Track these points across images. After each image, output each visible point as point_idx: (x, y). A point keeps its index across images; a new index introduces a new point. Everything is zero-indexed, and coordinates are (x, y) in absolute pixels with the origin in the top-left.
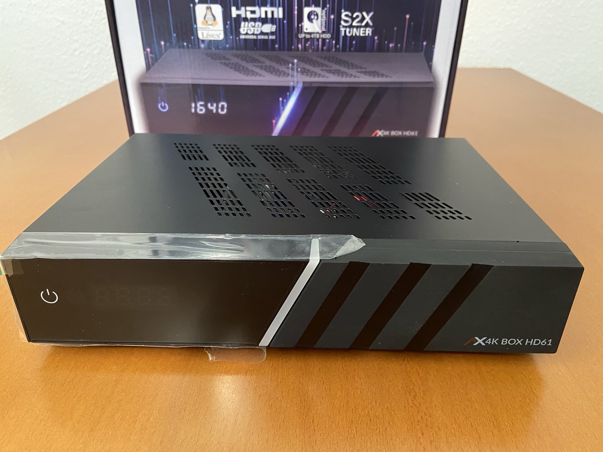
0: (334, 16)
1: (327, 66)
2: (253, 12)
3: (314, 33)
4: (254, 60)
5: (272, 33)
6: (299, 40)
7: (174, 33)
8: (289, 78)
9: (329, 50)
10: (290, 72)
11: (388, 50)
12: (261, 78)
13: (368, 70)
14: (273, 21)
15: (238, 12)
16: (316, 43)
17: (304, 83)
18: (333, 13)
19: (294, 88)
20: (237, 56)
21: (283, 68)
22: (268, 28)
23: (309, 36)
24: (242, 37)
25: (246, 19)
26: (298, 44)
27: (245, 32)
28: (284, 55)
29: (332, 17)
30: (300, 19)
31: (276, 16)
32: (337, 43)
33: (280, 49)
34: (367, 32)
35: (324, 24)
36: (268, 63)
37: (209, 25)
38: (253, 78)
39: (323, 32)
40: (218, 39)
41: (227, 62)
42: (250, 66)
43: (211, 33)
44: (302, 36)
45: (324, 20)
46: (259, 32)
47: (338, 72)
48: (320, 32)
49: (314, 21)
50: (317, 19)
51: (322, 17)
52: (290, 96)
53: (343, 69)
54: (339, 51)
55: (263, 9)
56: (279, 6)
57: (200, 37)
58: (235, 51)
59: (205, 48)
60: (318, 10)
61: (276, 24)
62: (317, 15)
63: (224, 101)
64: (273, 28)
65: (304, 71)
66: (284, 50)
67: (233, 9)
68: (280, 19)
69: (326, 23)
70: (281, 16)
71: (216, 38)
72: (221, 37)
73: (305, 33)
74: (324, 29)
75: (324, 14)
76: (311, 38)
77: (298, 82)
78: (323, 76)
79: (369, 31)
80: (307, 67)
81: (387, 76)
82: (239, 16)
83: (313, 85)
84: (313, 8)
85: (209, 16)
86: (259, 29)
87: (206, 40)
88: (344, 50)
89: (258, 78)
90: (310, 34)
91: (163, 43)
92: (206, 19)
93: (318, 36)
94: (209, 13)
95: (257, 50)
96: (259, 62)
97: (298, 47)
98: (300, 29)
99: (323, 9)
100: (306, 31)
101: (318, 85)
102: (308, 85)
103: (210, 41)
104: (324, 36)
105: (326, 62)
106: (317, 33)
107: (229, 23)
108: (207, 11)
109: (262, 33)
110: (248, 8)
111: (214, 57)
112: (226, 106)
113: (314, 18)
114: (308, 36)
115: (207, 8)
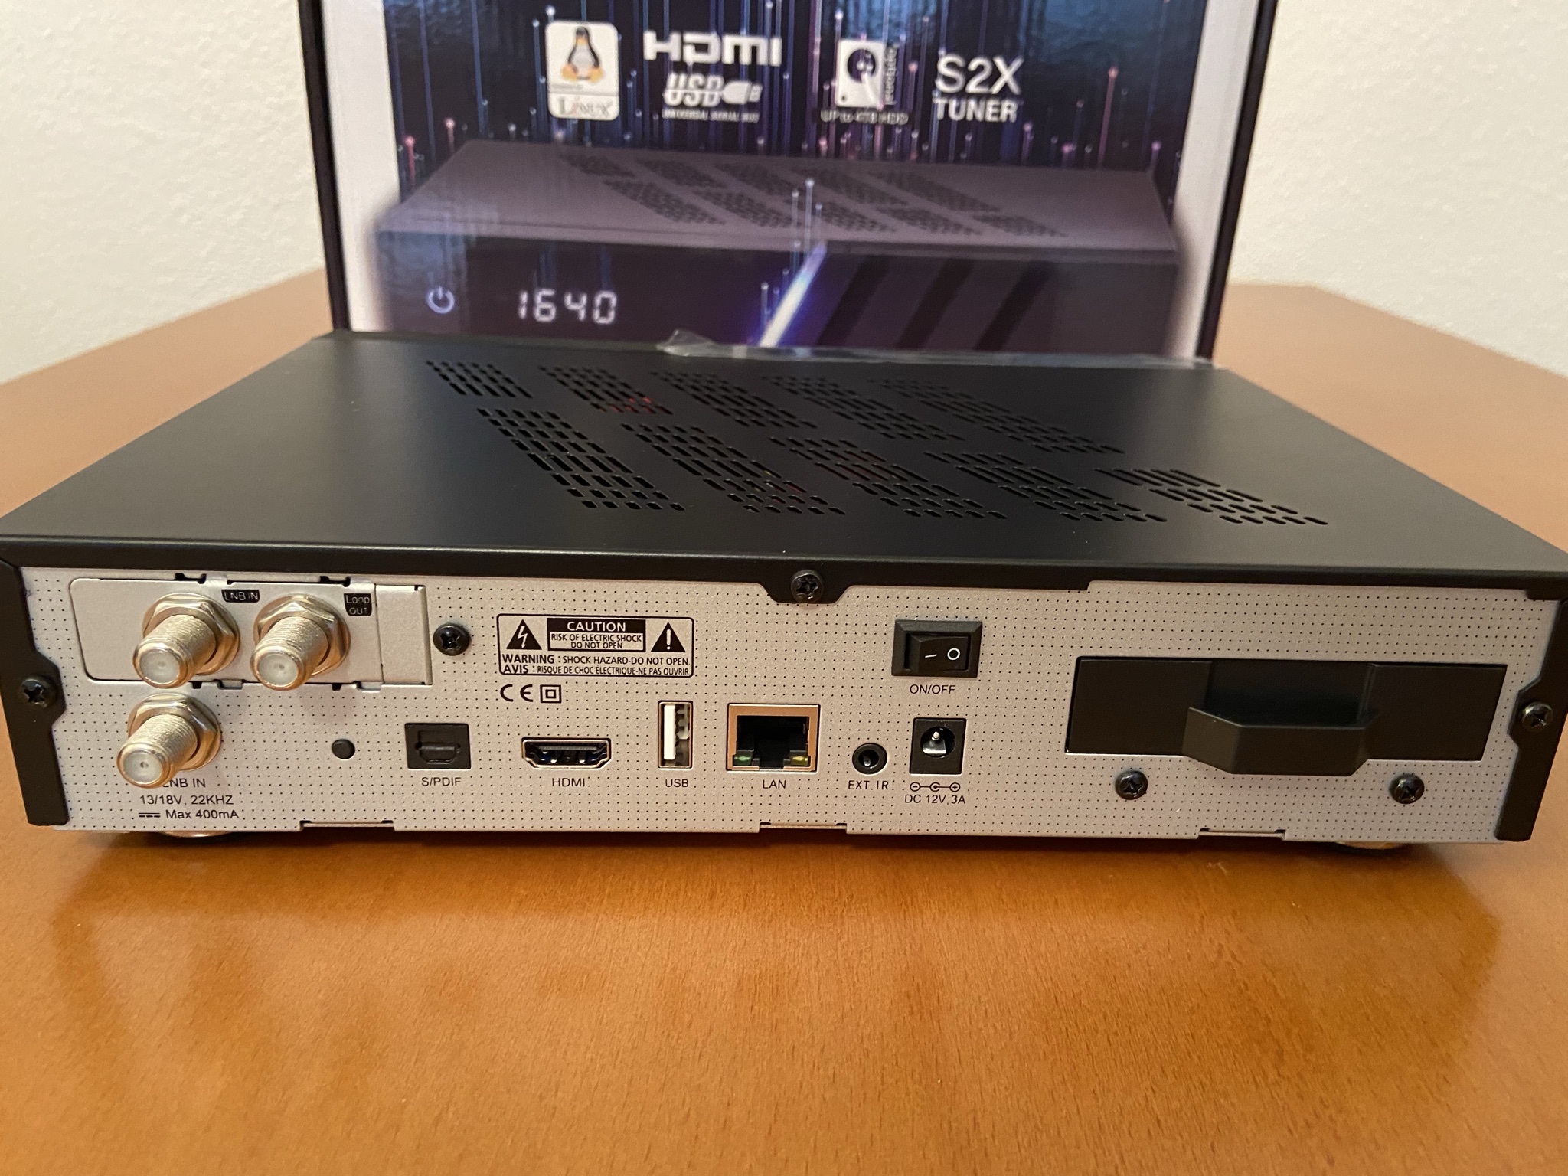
0: (919, 65)
1: (894, 200)
2: (702, 48)
3: (862, 109)
4: (698, 179)
5: (750, 106)
6: (823, 129)
7: (484, 97)
8: (792, 231)
9: (902, 155)
10: (794, 212)
11: (1058, 160)
12: (715, 228)
13: (1002, 214)
14: (754, 72)
15: (662, 47)
16: (867, 136)
17: (831, 244)
18: (916, 57)
19: (801, 258)
20: (652, 166)
21: (775, 203)
22: (739, 92)
23: (848, 117)
24: (668, 114)
25: (681, 67)
26: (818, 138)
27: (676, 102)
28: (780, 166)
29: (913, 67)
30: (828, 71)
31: (762, 60)
32: (924, 137)
33: (768, 150)
34: (1005, 112)
35: (890, 85)
36: (736, 187)
37: (581, 78)
38: (694, 226)
39: (888, 108)
40: (603, 117)
41: (625, 180)
42: (688, 196)
43: (584, 100)
44: (829, 116)
45: (890, 75)
46: (715, 102)
47: (921, 218)
48: (880, 106)
49: (865, 76)
50: (873, 71)
51: (886, 66)
52: (791, 279)
53: (936, 209)
54: (928, 161)
55: (730, 41)
56: (773, 34)
57: (555, 109)
58: (646, 153)
59: (566, 141)
60: (877, 48)
61: (762, 83)
62: (873, 61)
63: (608, 289)
64: (752, 94)
65: (832, 214)
66: (779, 152)
67: (649, 37)
68: (772, 68)
69: (895, 84)
70: (776, 60)
71: (598, 115)
72: (613, 112)
73: (841, 109)
74: (889, 100)
75: (891, 59)
76: (854, 122)
77: (813, 242)
78: (883, 228)
79: (1009, 110)
80: (842, 200)
81: (1053, 233)
82: (662, 56)
83: (854, 251)
84: (862, 44)
85: (583, 54)
86: (717, 94)
87: (569, 119)
88: (941, 156)
89: (706, 227)
90: (853, 110)
91: (450, 124)
92: (575, 61)
93: (873, 117)
94: (583, 45)
95: (707, 150)
96: (712, 182)
97: (818, 147)
98: (826, 98)
99: (889, 45)
100: (839, 102)
101: (864, 251)
102: (840, 251)
103: (581, 122)
104: (888, 118)
105: (894, 191)
106: (873, 109)
107: (634, 74)
108: (577, 40)
109: (724, 106)
110: (690, 37)
111: (589, 167)
112: (614, 301)
113: (865, 70)
114: (846, 118)
115: (579, 33)
